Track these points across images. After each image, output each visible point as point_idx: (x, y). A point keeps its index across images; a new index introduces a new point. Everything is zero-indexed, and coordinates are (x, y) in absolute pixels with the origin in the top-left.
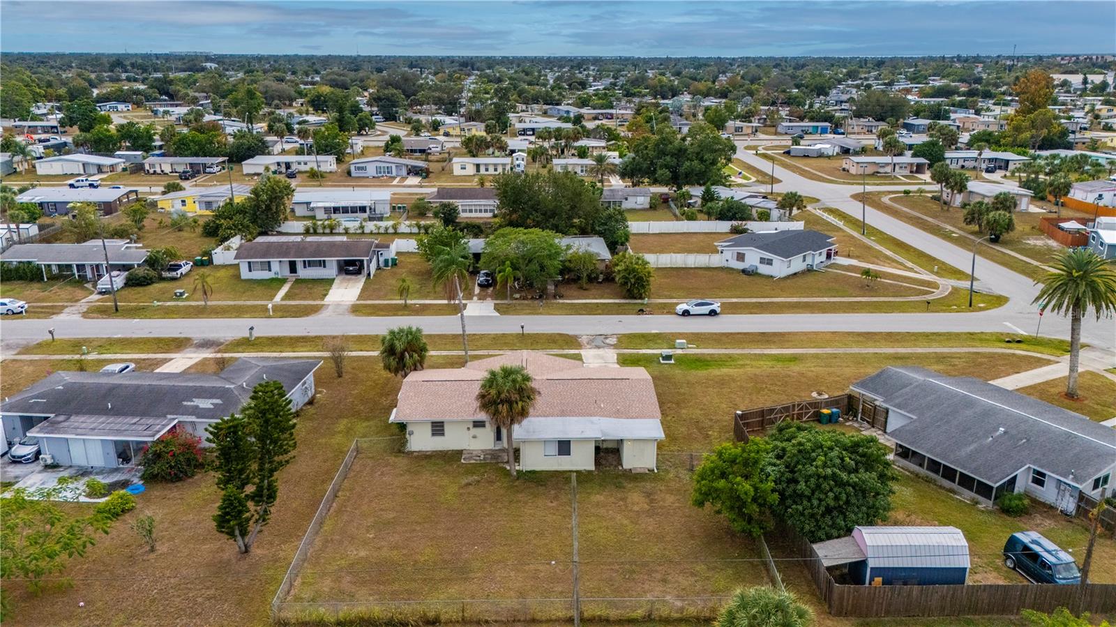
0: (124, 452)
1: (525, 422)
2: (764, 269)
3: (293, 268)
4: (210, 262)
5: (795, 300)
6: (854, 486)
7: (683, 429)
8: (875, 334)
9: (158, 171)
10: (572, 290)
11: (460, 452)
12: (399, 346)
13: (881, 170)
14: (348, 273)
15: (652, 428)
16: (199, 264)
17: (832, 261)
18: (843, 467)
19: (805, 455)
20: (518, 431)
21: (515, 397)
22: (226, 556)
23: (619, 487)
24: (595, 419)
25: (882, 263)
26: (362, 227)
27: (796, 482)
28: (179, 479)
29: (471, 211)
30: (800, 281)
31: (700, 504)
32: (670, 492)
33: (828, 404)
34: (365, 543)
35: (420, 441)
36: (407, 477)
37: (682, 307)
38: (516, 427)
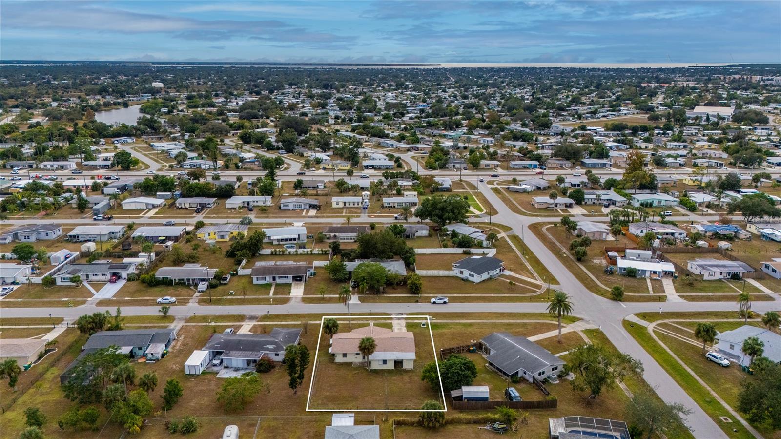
0: (248, 363)
1: (373, 354)
2: (471, 279)
3: (274, 279)
4: (237, 274)
5: (479, 295)
6: (463, 375)
7: (424, 355)
8: (504, 313)
9: (183, 207)
10: (390, 290)
11: (351, 363)
12: (330, 325)
13: (550, 206)
14: (297, 280)
15: (412, 356)
16: (233, 275)
17: (502, 273)
18: (461, 369)
19: (451, 366)
20: (370, 357)
21: (370, 347)
22: (290, 394)
23: (401, 374)
24: (394, 352)
25: (523, 274)
26: (297, 251)
27: (448, 373)
28: (268, 372)
29: (344, 239)
30: (485, 285)
31: (423, 380)
32: (416, 376)
33: (473, 346)
34: (328, 391)
35: (339, 359)
36: (336, 371)
37: (433, 300)
38: (370, 356)
